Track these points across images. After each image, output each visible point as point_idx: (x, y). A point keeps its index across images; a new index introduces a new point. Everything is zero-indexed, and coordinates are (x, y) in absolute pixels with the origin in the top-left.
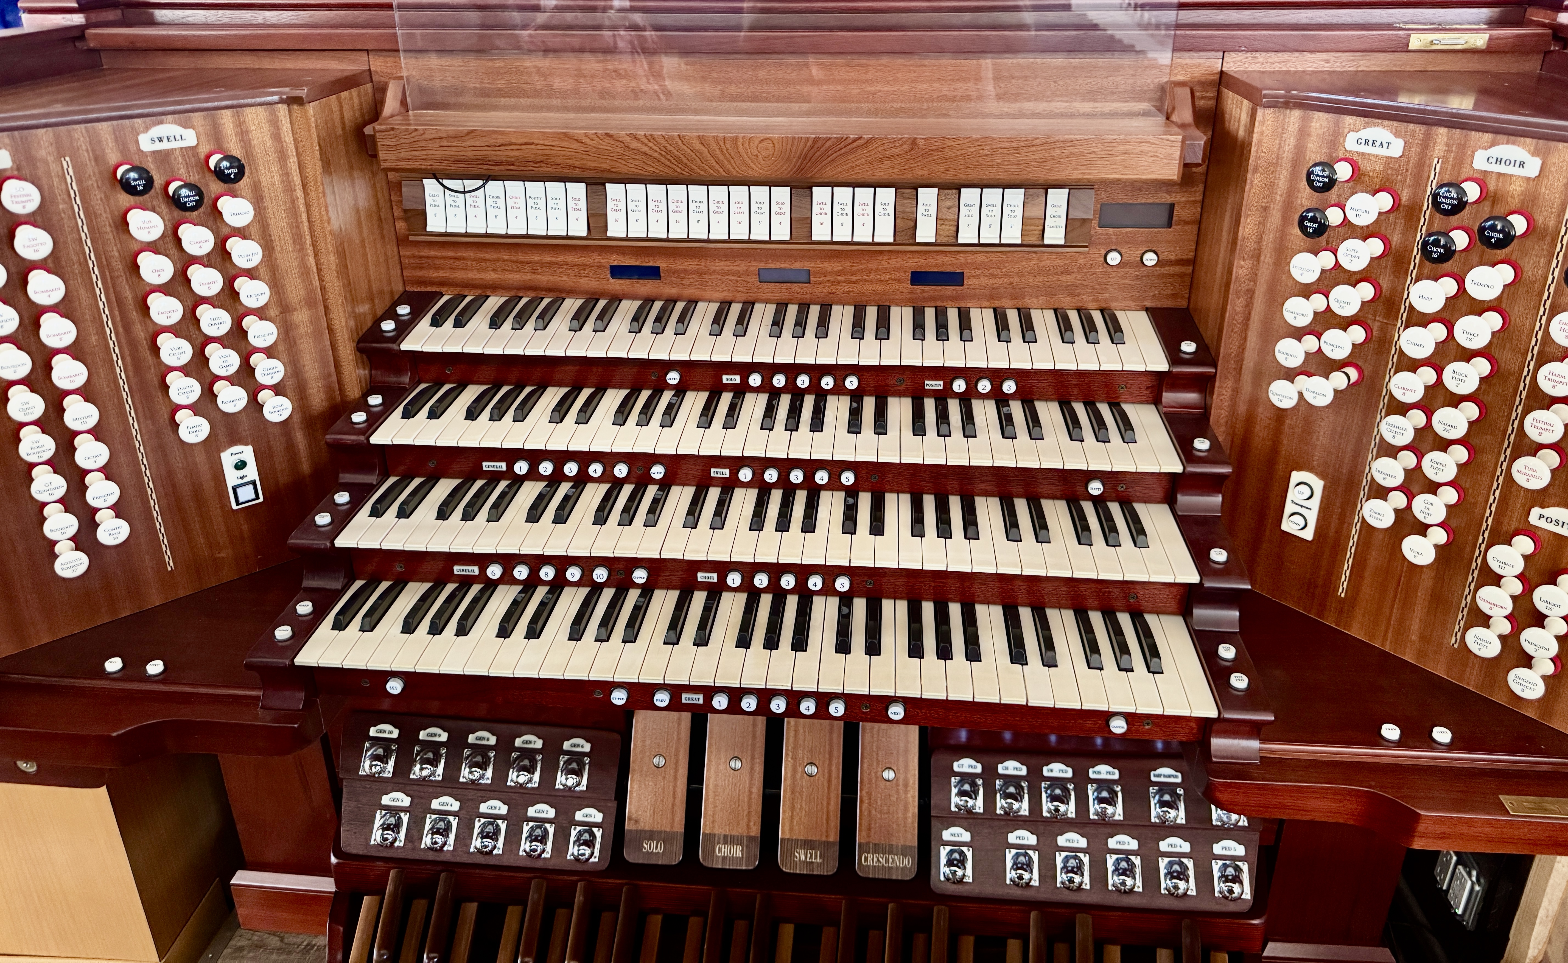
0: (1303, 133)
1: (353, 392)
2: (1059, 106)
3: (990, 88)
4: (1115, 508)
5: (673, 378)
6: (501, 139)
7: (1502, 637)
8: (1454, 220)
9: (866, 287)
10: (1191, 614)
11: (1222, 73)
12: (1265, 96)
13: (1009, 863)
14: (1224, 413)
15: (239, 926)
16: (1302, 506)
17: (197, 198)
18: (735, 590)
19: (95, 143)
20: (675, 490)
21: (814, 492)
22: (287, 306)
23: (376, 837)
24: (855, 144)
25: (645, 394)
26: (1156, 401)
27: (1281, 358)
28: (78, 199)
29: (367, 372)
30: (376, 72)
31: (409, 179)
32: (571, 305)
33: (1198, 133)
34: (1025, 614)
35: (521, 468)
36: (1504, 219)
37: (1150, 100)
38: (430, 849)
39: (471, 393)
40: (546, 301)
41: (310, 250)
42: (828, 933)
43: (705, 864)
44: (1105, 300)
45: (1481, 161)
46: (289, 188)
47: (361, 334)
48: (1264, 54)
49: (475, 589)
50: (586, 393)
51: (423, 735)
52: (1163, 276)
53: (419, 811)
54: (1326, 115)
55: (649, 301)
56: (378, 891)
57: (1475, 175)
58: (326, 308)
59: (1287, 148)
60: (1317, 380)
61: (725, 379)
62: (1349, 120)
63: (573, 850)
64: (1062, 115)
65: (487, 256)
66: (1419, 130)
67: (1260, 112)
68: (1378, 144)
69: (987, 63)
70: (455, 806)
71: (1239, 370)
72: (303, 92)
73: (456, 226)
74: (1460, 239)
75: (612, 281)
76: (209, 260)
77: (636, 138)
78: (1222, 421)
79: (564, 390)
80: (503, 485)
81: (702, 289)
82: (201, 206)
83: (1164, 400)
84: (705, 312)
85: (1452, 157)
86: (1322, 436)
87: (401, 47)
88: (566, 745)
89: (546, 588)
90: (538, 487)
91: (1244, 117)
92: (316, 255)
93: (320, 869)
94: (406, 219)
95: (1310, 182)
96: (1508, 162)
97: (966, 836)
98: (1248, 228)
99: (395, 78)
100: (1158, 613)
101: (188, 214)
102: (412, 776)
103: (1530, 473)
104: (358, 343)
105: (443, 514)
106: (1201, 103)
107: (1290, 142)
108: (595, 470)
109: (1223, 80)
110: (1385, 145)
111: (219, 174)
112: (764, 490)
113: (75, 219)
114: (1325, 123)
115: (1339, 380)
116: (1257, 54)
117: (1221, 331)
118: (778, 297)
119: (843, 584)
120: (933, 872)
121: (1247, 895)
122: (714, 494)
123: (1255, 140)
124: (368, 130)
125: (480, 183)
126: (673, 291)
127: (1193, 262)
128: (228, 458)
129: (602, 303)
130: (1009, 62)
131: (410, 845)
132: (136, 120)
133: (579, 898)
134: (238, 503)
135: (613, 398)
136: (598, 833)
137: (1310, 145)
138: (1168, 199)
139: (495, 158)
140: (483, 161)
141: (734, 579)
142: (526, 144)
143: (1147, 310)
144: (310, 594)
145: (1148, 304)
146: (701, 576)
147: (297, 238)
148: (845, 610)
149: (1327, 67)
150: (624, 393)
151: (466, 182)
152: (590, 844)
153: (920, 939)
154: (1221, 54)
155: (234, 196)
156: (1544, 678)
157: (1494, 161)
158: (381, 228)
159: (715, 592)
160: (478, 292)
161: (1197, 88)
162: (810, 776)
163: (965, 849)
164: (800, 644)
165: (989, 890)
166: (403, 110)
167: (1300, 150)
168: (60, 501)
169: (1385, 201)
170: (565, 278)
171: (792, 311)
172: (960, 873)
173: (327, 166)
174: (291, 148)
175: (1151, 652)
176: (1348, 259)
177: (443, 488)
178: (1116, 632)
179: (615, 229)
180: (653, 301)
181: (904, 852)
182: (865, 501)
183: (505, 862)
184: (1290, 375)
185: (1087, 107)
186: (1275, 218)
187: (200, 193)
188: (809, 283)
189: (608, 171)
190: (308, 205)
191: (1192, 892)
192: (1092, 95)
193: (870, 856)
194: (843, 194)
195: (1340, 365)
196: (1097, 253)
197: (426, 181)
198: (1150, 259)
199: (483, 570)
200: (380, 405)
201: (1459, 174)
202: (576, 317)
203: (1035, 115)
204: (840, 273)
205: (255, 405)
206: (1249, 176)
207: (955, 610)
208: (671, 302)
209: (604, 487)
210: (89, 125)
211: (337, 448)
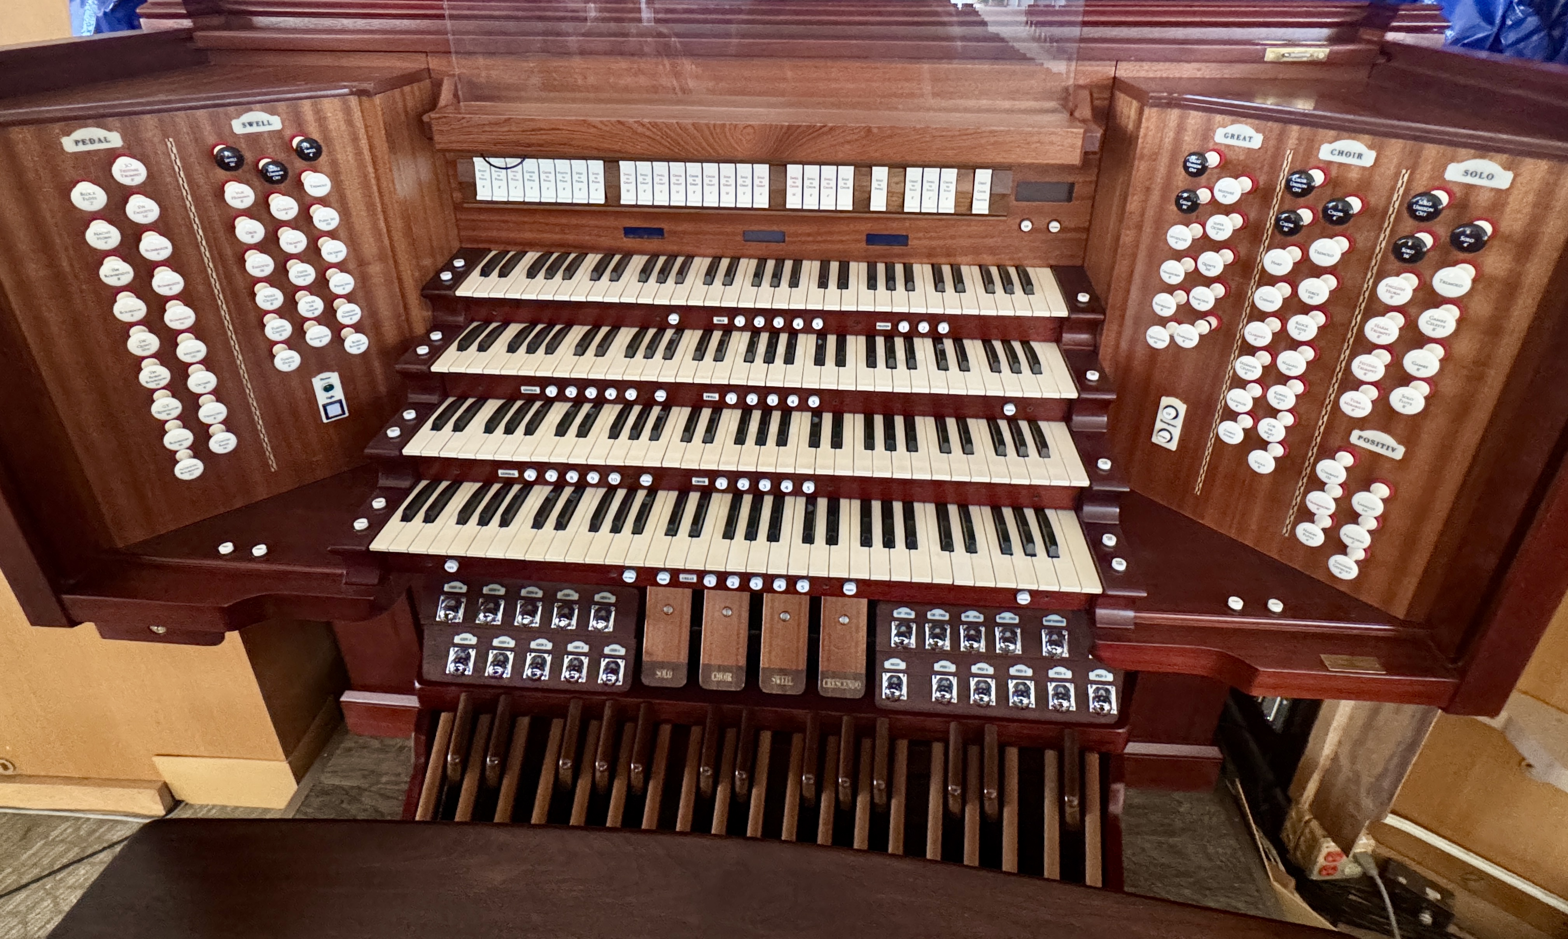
0: (1181, 129)
1: (419, 329)
2: (984, 103)
3: (927, 88)
4: (1024, 425)
5: (674, 319)
6: (532, 125)
7: (1324, 530)
8: (1302, 200)
9: (830, 246)
10: (1082, 509)
11: (1115, 78)
12: (1152, 97)
13: (935, 687)
14: (1110, 350)
15: (347, 732)
16: (1169, 424)
17: (282, 173)
18: (723, 491)
19: (195, 128)
20: (675, 410)
21: (787, 413)
22: (362, 260)
23: (451, 667)
24: (821, 131)
25: (651, 332)
26: (1058, 340)
27: (1157, 309)
28: (182, 173)
29: (430, 313)
30: (433, 70)
31: (462, 157)
32: (592, 260)
33: (1094, 127)
34: (953, 510)
35: (551, 391)
36: (1342, 200)
37: (1058, 99)
38: (492, 677)
39: (513, 329)
40: (572, 256)
41: (381, 216)
42: (797, 739)
43: (705, 687)
44: (1019, 259)
45: (1326, 152)
46: (361, 165)
47: (424, 283)
48: (1149, 63)
49: (516, 488)
50: (604, 330)
51: (485, 590)
52: (1063, 240)
53: (483, 648)
54: (1200, 114)
55: (654, 257)
56: (453, 708)
57: (1321, 165)
58: (395, 262)
59: (1167, 140)
60: (1186, 327)
61: (716, 320)
62: (1218, 118)
63: (602, 677)
64: (988, 111)
65: (526, 219)
66: (1276, 126)
67: (1147, 111)
68: (1242, 138)
69: (926, 67)
70: (512, 644)
71: (1123, 317)
72: (368, 86)
73: (500, 196)
74: (1306, 216)
75: (625, 239)
76: (296, 223)
77: (643, 125)
78: (1108, 357)
79: (586, 328)
80: (538, 404)
81: (697, 247)
82: (286, 179)
83: (1064, 339)
84: (700, 264)
85: (1302, 149)
86: (1188, 370)
87: (453, 50)
88: (597, 598)
89: (572, 489)
90: (566, 406)
91: (1133, 113)
92: (386, 220)
93: (408, 690)
94: (460, 190)
95: (1186, 168)
96: (1348, 154)
97: (903, 666)
98: (1133, 204)
99: (449, 75)
100: (1056, 508)
101: (276, 186)
102: (477, 622)
103: (1355, 404)
104: (423, 289)
105: (490, 428)
106: (1097, 103)
107: (1170, 135)
108: (611, 394)
109: (1116, 84)
110: (1248, 139)
111: (300, 152)
112: (747, 411)
113: (180, 190)
114: (1199, 121)
115: (1203, 327)
116: (1144, 64)
117: (1109, 286)
118: (759, 253)
119: (809, 487)
120: (877, 691)
121: (1115, 712)
122: (706, 413)
123: (1142, 134)
124: (425, 118)
125: (519, 160)
126: (675, 248)
127: (1088, 230)
128: (318, 383)
129: (617, 258)
130: (944, 66)
131: (476, 675)
132: (229, 108)
133: (607, 712)
134: (328, 418)
135: (625, 335)
136: (622, 663)
137: (1186, 138)
138: (1070, 179)
139: (527, 141)
140: (517, 143)
141: (722, 483)
142: (553, 129)
143: (1051, 267)
144: (385, 492)
145: (1052, 262)
146: (694, 481)
147: (370, 207)
148: (810, 508)
149: (1199, 75)
150: (634, 330)
151: (508, 160)
152: (615, 672)
153: (866, 743)
154: (1115, 63)
155: (315, 171)
156: (1357, 562)
157: (1337, 152)
158: (440, 197)
159: (707, 493)
160: (519, 248)
161: (1095, 90)
162: (784, 621)
163: (901, 675)
164: (774, 535)
165: (920, 706)
166: (455, 101)
167: (1177, 141)
168: (177, 418)
169: (1245, 184)
170: (587, 238)
171: (771, 264)
172: (897, 693)
173: (393, 147)
174: (362, 133)
175: (1050, 541)
176: (1215, 231)
177: (491, 407)
178: (1022, 523)
179: (627, 198)
180: (658, 257)
181: (855, 678)
182: (827, 419)
183: (551, 685)
184: (1163, 322)
185: (1007, 104)
186: (1155, 197)
187: (284, 169)
188: (784, 242)
189: (620, 151)
190: (378, 179)
191: (1073, 708)
192: (1013, 95)
193: (829, 680)
194: (812, 170)
195: (1203, 315)
196: (1012, 222)
197: (475, 159)
198: (1055, 227)
199: (521, 473)
200: (440, 340)
201: (1308, 163)
202: (595, 270)
203: (966, 110)
204: (809, 235)
205: (338, 339)
206: (1136, 162)
207: (898, 508)
208: (672, 257)
209: (619, 407)
210: (189, 111)
211: (406, 375)
